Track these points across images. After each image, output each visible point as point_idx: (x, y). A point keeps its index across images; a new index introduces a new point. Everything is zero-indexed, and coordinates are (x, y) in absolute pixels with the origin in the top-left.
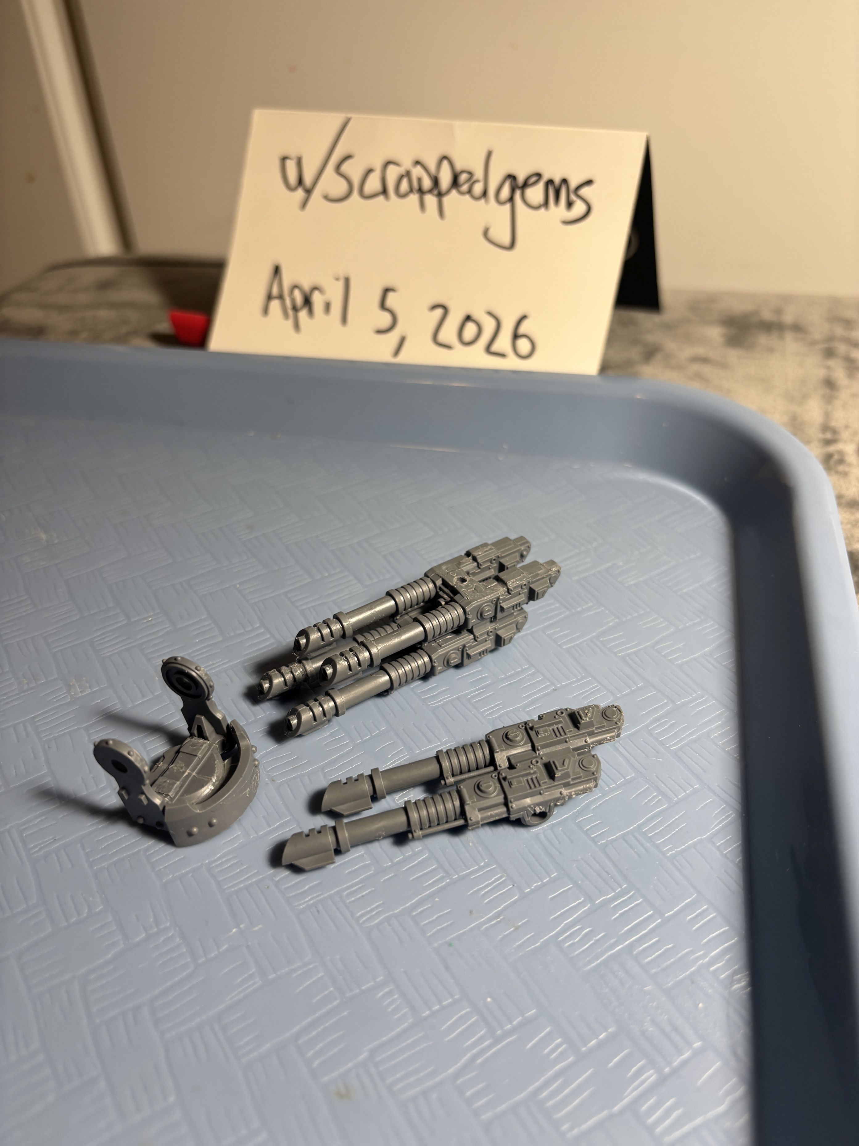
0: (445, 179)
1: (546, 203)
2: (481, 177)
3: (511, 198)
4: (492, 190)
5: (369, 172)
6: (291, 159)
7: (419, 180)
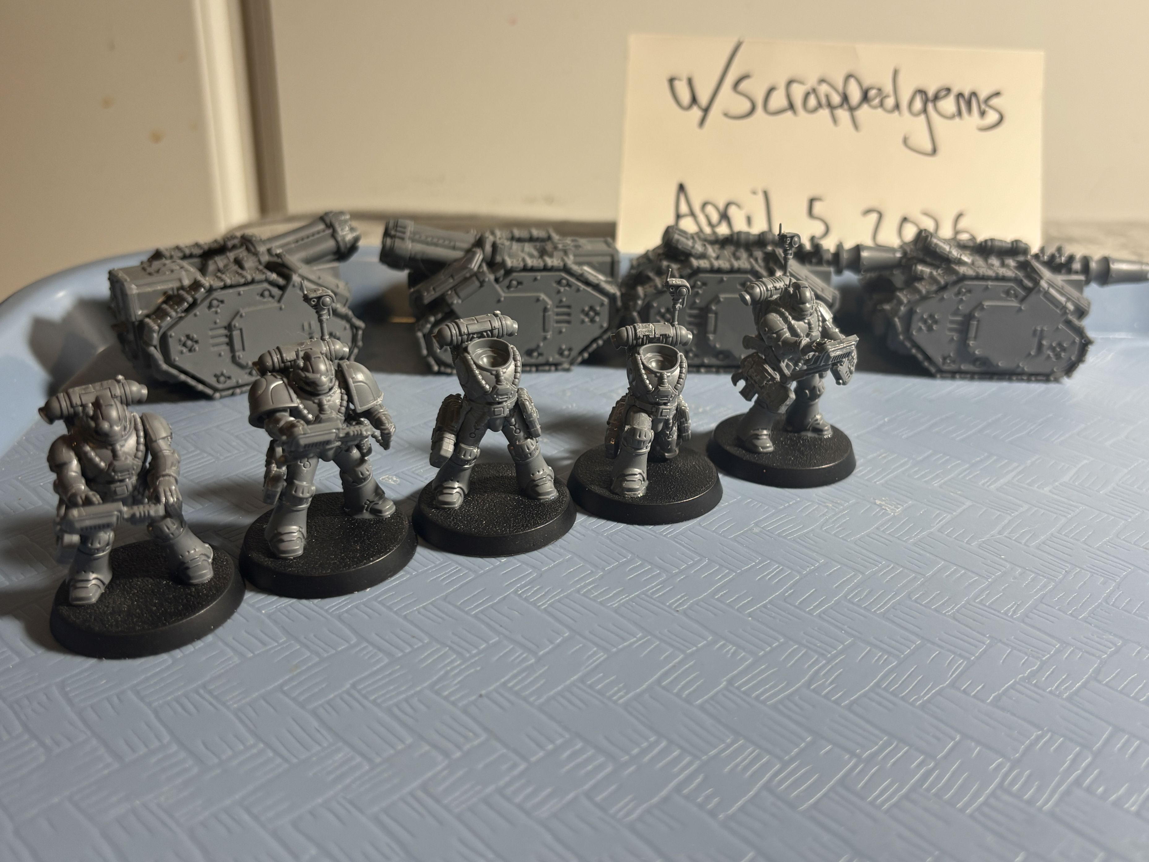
0: (855, 95)
1: (960, 113)
2: (891, 93)
3: (925, 110)
4: (904, 104)
5: (771, 90)
6: (680, 80)
7: (827, 97)
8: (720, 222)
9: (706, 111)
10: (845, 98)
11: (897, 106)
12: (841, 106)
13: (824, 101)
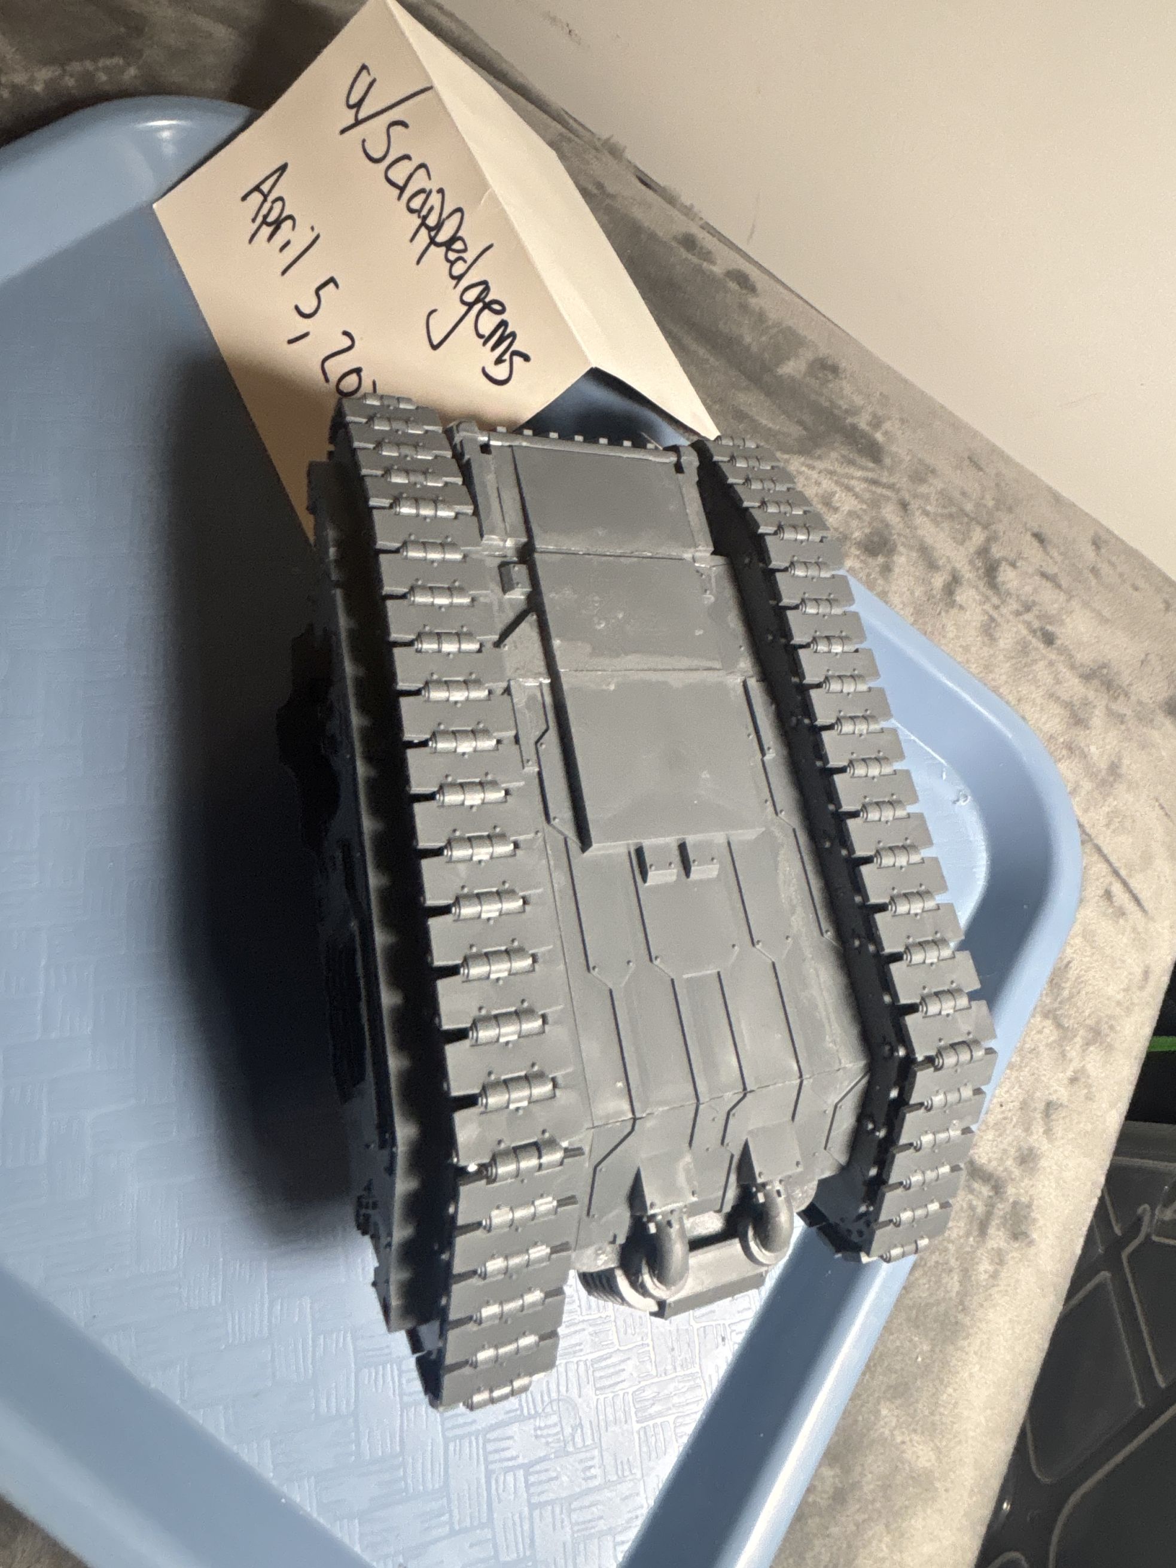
0: (447, 232)
1: (487, 339)
2: (470, 261)
3: (470, 306)
4: (464, 283)
5: (407, 157)
6: (369, 74)
7: (431, 209)
8: (269, 224)
9: (358, 123)
10: (439, 226)
11: (459, 278)
12: (429, 229)
13: (424, 212)
